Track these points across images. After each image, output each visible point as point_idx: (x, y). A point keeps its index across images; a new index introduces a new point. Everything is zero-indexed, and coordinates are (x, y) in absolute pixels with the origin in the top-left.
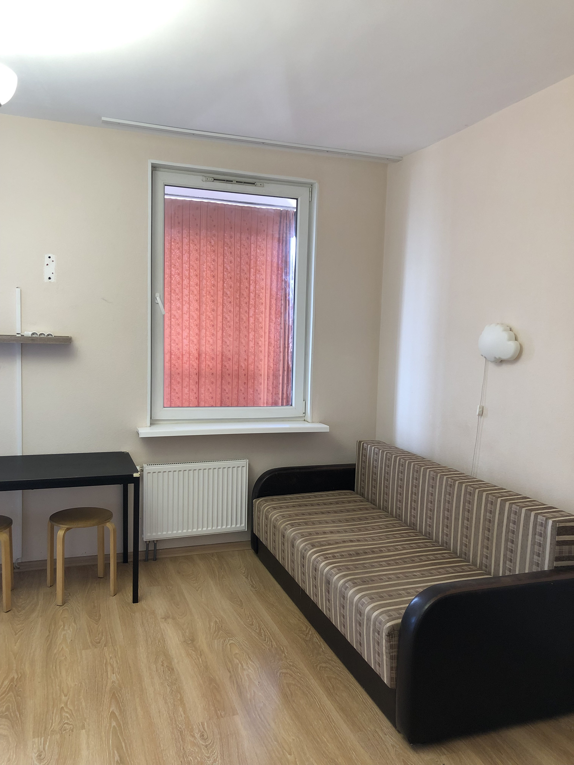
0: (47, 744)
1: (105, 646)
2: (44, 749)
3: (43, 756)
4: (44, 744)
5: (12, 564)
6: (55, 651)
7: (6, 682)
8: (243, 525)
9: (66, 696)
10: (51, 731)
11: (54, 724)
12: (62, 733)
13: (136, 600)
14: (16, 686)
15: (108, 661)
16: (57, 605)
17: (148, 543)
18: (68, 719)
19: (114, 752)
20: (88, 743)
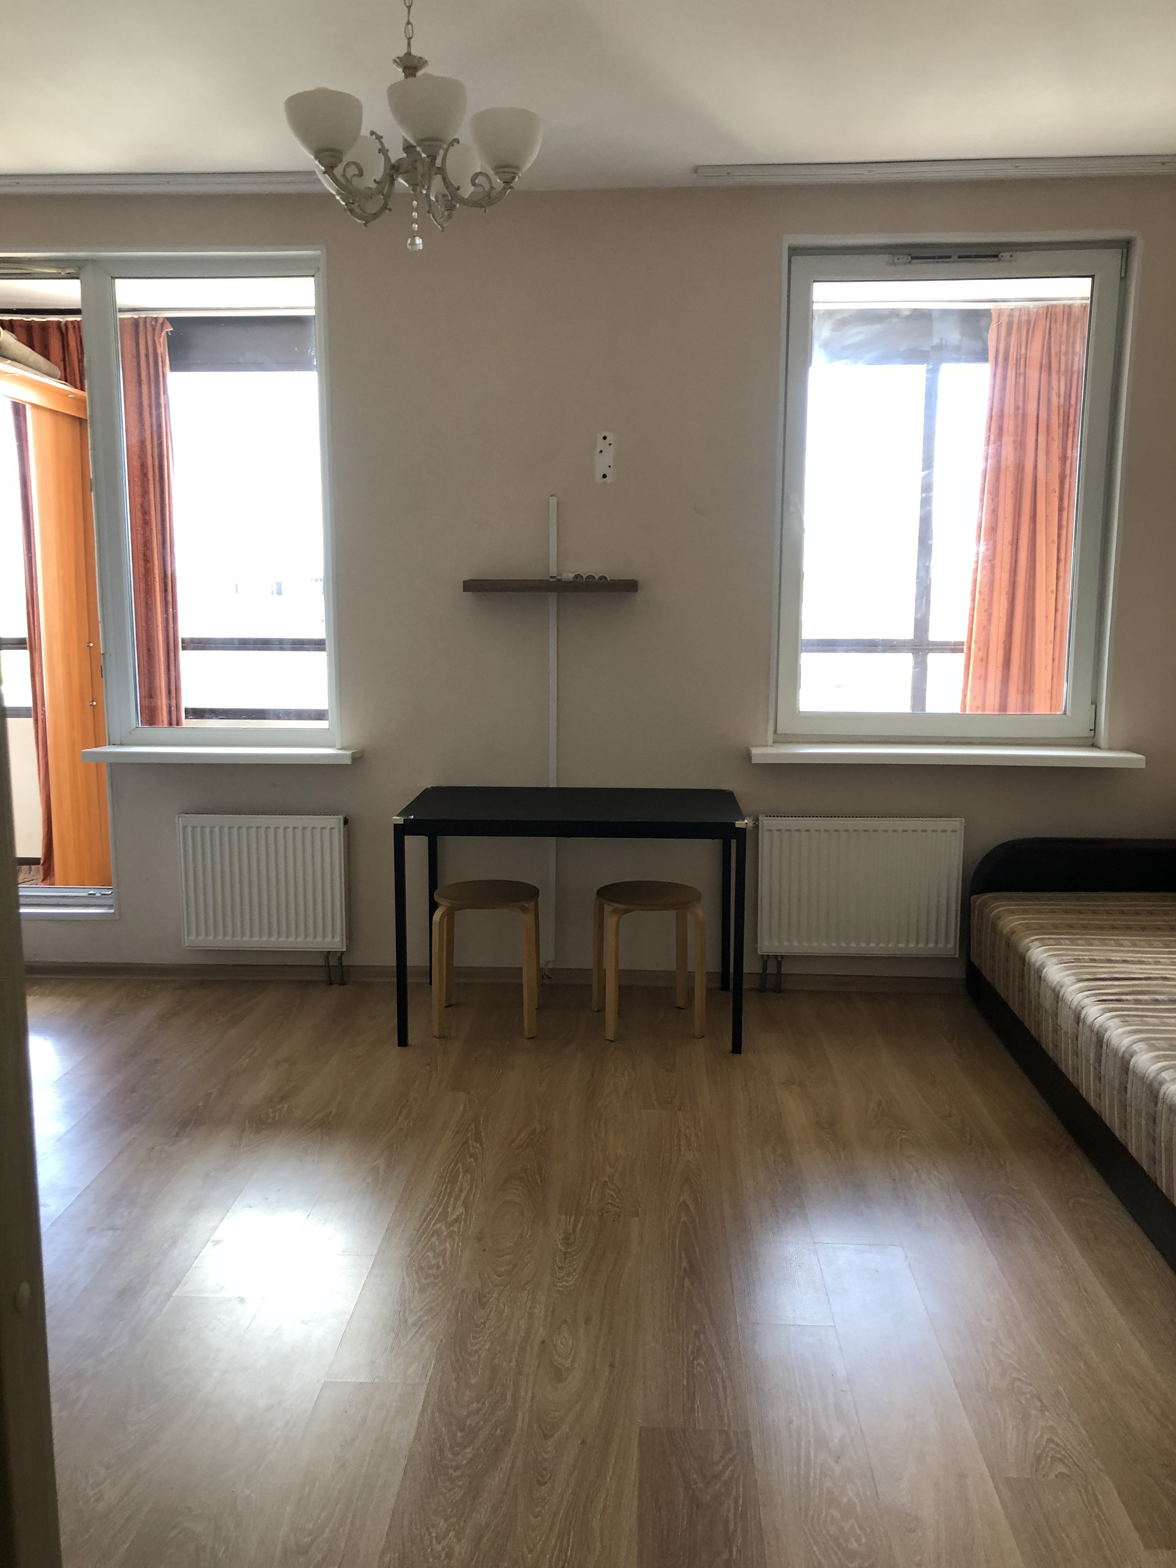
0: (580, 1226)
1: (680, 1109)
2: (574, 1232)
3: (571, 1240)
4: (575, 1225)
5: (540, 970)
6: (599, 1104)
7: (524, 1134)
8: (951, 945)
9: (611, 1167)
10: (587, 1210)
11: (591, 1202)
12: (602, 1215)
13: (737, 1048)
14: (538, 1141)
15: (682, 1130)
16: (607, 1040)
17: (765, 959)
18: (613, 1199)
19: (680, 1257)
20: (642, 1236)
